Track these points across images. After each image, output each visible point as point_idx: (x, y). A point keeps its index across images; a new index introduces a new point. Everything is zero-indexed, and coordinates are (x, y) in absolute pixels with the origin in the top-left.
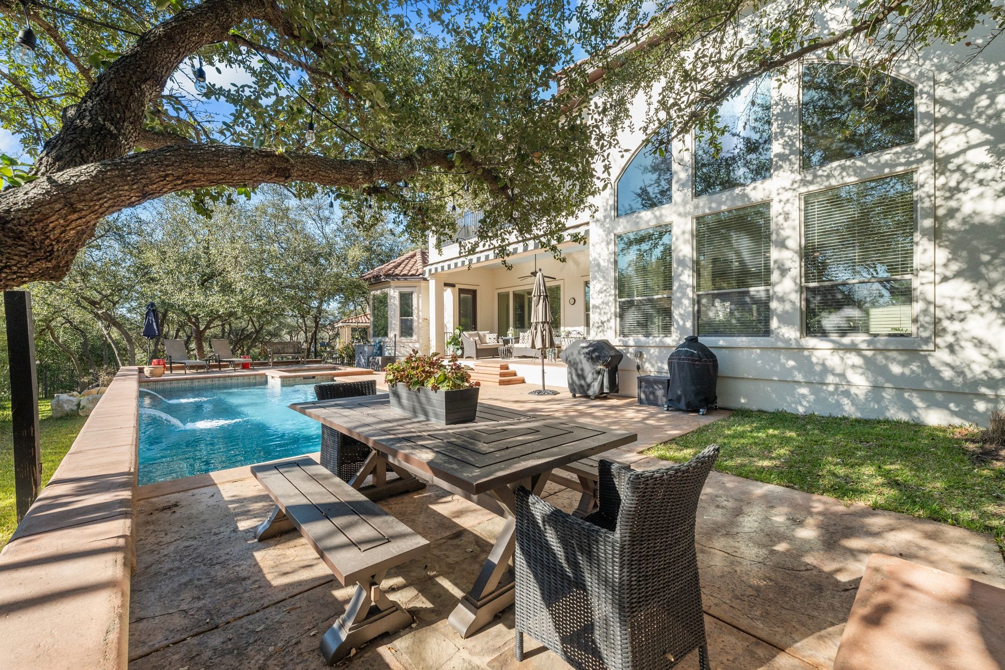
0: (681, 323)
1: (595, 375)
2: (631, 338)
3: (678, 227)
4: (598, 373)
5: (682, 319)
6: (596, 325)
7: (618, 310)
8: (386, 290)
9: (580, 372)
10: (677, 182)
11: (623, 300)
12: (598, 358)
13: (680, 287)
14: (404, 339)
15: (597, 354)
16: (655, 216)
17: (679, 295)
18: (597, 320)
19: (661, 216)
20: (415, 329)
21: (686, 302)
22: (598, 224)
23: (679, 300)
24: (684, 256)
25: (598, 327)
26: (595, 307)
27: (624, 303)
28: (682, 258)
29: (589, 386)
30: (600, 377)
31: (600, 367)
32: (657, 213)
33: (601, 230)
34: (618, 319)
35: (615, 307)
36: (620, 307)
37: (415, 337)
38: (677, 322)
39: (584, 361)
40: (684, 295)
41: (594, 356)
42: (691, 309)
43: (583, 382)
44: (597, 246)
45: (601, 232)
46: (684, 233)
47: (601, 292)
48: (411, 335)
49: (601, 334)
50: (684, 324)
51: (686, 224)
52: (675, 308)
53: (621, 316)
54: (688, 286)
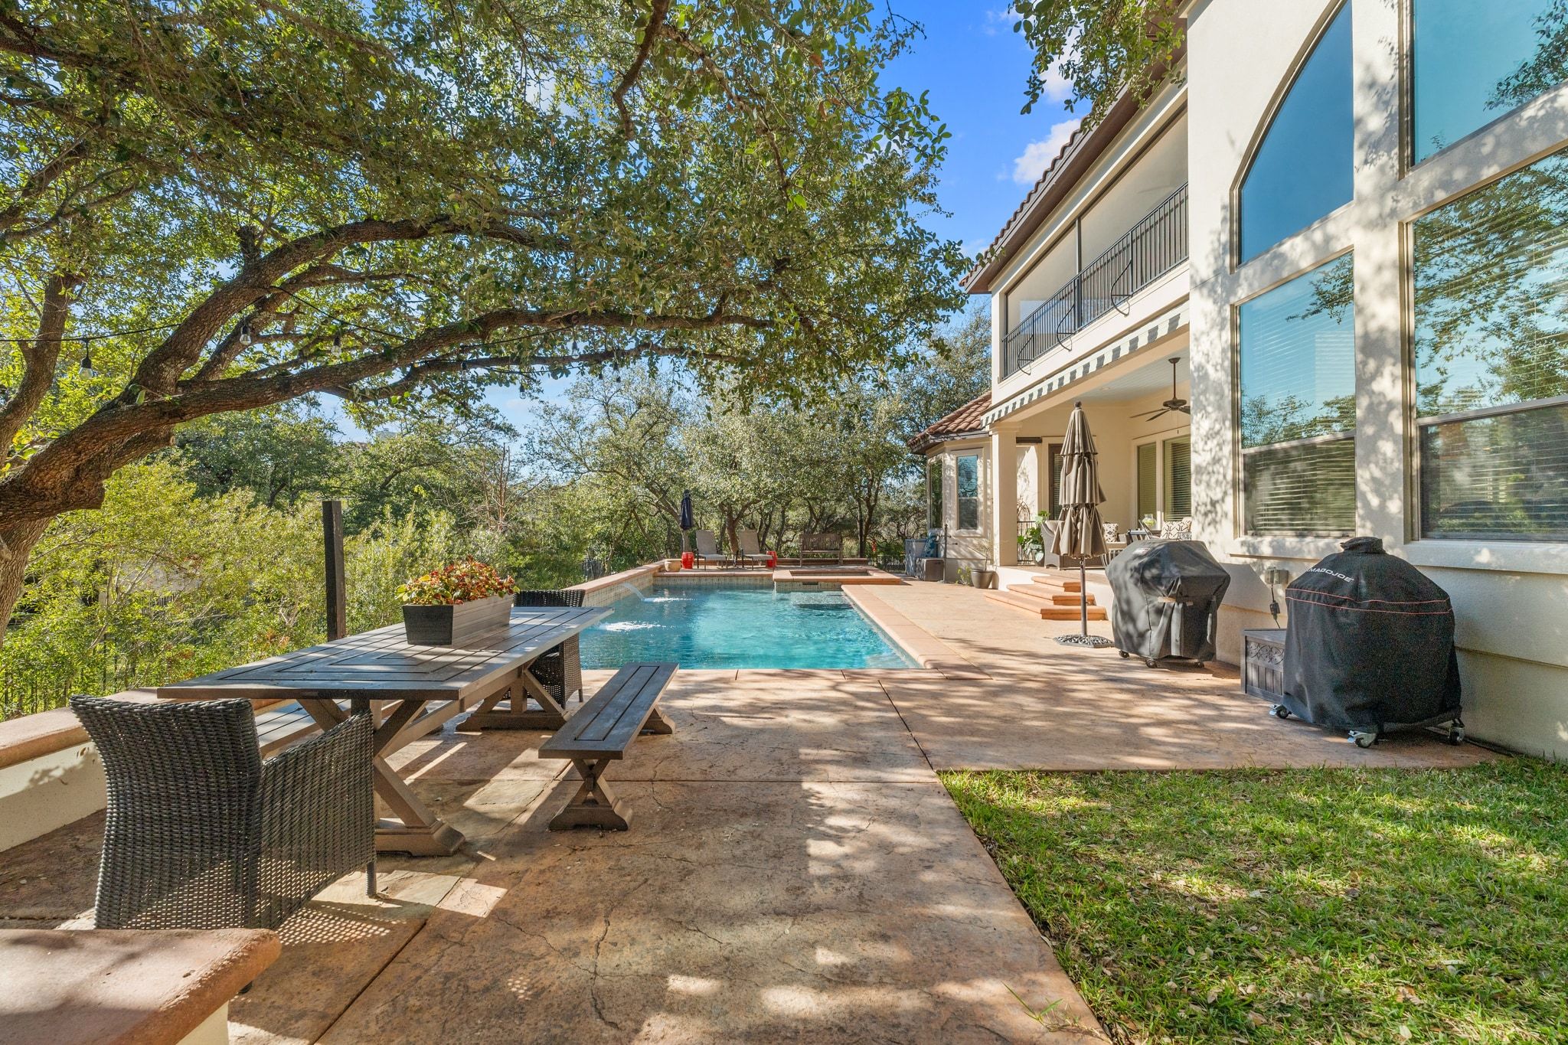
0: (1375, 501)
1: (1153, 616)
2: (1268, 539)
3: (1367, 257)
4: (1159, 611)
5: (1377, 492)
6: (1202, 509)
7: (1242, 475)
8: (941, 456)
9: (1125, 607)
10: (1361, 146)
11: (1252, 451)
12: (1158, 580)
13: (1371, 408)
14: (964, 532)
15: (1155, 571)
16: (1314, 244)
17: (1369, 430)
18: (1204, 498)
19: (1328, 239)
20: (981, 518)
21: (1388, 448)
22: (1205, 291)
23: (1372, 443)
24: (1382, 330)
25: (1206, 514)
26: (1200, 470)
27: (1253, 456)
28: (1374, 336)
29: (1142, 636)
30: (1163, 621)
31: (1161, 600)
32: (1318, 236)
33: (1210, 302)
34: (1242, 495)
35: (1235, 469)
36: (1247, 467)
37: (980, 530)
38: (1367, 504)
39: (1131, 585)
40: (1384, 427)
41: (1148, 575)
42: (1398, 465)
43: (1131, 628)
44: (1204, 338)
45: (1209, 306)
46: (1380, 269)
47: (1209, 437)
48: (975, 526)
49: (1211, 529)
50: (1383, 506)
51: (1386, 245)
52: (1360, 467)
53: (1249, 488)
54: (1391, 406)
